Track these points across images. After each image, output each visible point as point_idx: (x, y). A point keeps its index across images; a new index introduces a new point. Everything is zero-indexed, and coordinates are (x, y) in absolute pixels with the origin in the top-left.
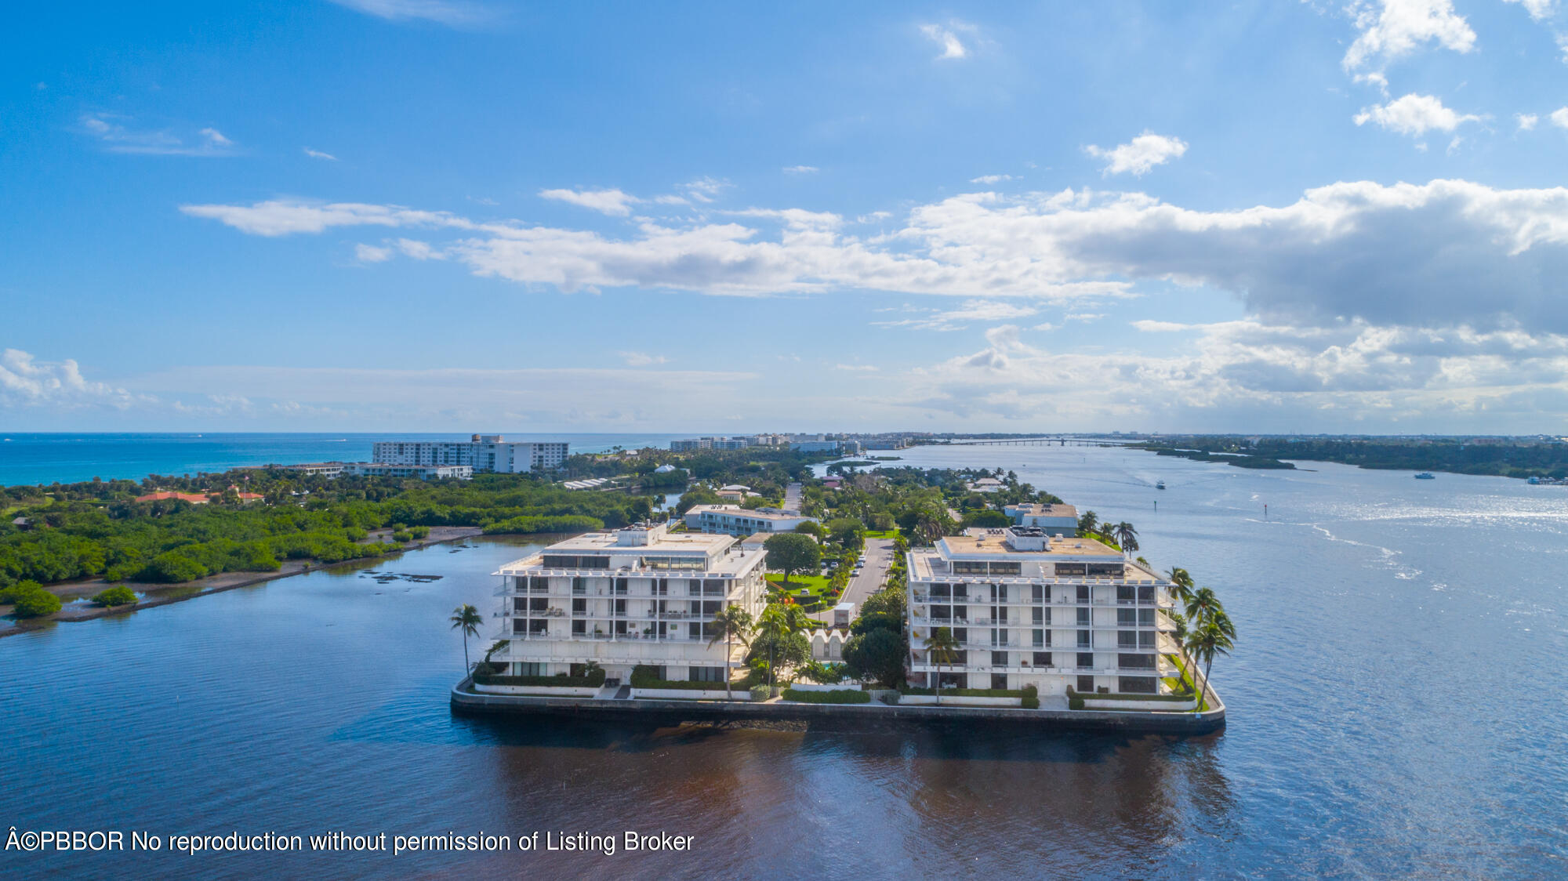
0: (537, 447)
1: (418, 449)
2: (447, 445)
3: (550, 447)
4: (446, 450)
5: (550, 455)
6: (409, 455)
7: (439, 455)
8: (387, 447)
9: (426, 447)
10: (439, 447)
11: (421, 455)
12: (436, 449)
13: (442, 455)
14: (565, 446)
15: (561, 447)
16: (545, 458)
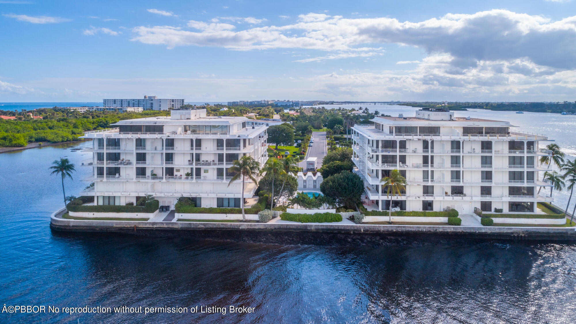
0: (171, 101)
1: (122, 102)
2: (134, 100)
3: (177, 101)
4: (134, 102)
5: (177, 104)
6: (118, 104)
7: (130, 104)
8: (109, 101)
9: (125, 101)
10: (130, 101)
11: (123, 104)
12: (129, 101)
13: (132, 104)
14: (183, 100)
15: (181, 101)
16: (174, 105)
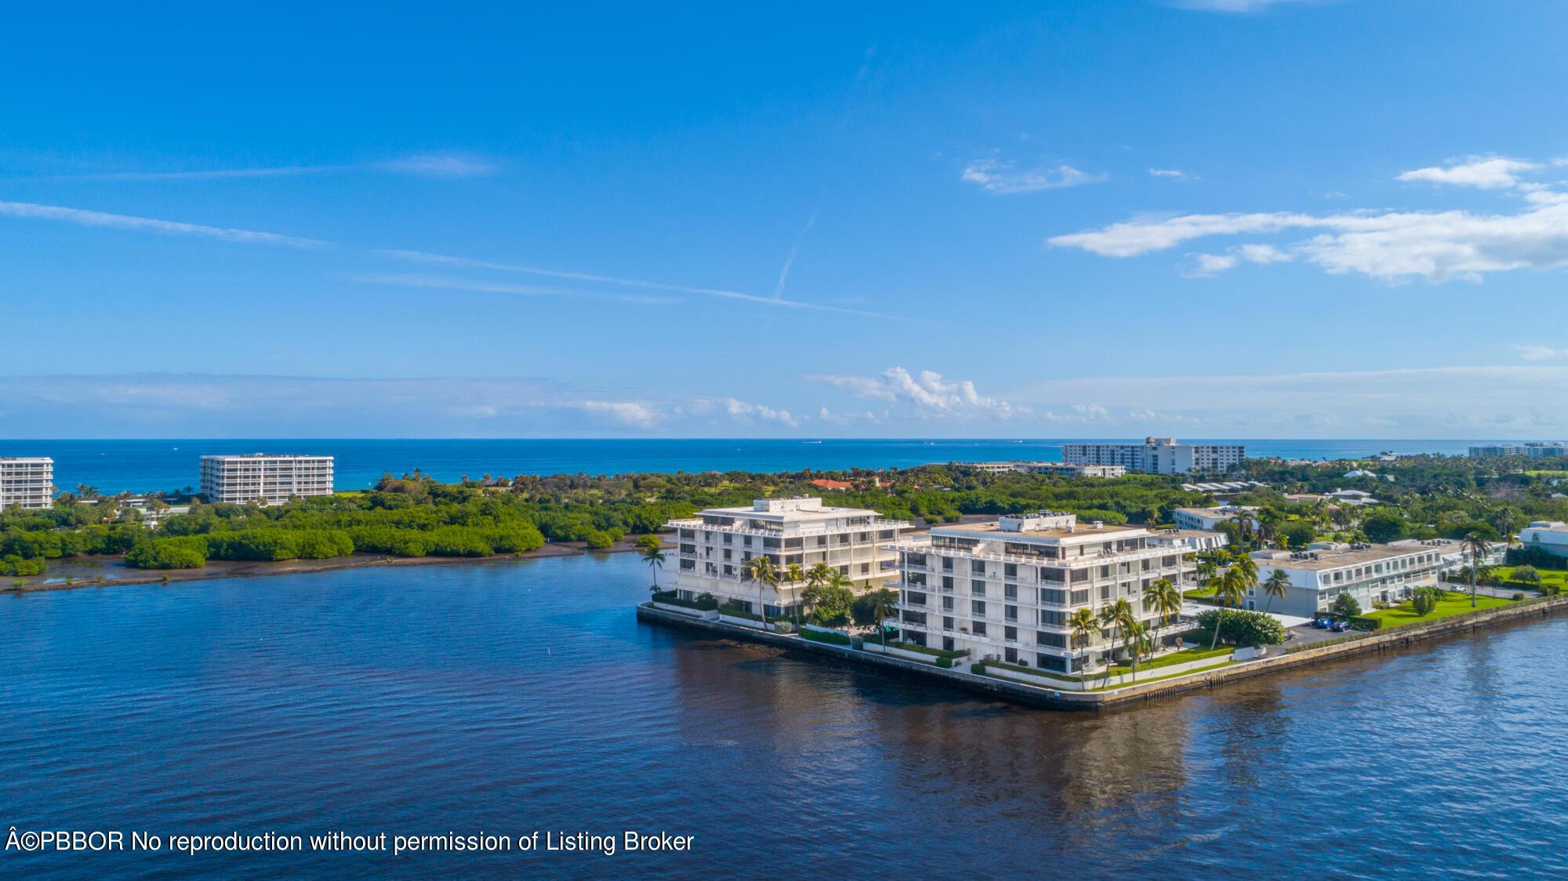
0: (1210, 450)
1: (1098, 451)
2: (1122, 447)
3: (1225, 450)
4: (1122, 451)
5: (1225, 458)
6: (1091, 456)
7: (1116, 456)
8: (1073, 448)
9: (1105, 449)
10: (1116, 449)
11: (1101, 456)
12: (1113, 451)
13: (1119, 456)
14: (1241, 449)
15: (1237, 450)
16: (1219, 461)
